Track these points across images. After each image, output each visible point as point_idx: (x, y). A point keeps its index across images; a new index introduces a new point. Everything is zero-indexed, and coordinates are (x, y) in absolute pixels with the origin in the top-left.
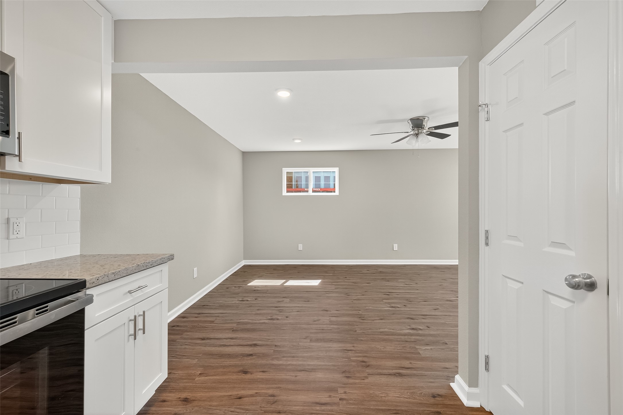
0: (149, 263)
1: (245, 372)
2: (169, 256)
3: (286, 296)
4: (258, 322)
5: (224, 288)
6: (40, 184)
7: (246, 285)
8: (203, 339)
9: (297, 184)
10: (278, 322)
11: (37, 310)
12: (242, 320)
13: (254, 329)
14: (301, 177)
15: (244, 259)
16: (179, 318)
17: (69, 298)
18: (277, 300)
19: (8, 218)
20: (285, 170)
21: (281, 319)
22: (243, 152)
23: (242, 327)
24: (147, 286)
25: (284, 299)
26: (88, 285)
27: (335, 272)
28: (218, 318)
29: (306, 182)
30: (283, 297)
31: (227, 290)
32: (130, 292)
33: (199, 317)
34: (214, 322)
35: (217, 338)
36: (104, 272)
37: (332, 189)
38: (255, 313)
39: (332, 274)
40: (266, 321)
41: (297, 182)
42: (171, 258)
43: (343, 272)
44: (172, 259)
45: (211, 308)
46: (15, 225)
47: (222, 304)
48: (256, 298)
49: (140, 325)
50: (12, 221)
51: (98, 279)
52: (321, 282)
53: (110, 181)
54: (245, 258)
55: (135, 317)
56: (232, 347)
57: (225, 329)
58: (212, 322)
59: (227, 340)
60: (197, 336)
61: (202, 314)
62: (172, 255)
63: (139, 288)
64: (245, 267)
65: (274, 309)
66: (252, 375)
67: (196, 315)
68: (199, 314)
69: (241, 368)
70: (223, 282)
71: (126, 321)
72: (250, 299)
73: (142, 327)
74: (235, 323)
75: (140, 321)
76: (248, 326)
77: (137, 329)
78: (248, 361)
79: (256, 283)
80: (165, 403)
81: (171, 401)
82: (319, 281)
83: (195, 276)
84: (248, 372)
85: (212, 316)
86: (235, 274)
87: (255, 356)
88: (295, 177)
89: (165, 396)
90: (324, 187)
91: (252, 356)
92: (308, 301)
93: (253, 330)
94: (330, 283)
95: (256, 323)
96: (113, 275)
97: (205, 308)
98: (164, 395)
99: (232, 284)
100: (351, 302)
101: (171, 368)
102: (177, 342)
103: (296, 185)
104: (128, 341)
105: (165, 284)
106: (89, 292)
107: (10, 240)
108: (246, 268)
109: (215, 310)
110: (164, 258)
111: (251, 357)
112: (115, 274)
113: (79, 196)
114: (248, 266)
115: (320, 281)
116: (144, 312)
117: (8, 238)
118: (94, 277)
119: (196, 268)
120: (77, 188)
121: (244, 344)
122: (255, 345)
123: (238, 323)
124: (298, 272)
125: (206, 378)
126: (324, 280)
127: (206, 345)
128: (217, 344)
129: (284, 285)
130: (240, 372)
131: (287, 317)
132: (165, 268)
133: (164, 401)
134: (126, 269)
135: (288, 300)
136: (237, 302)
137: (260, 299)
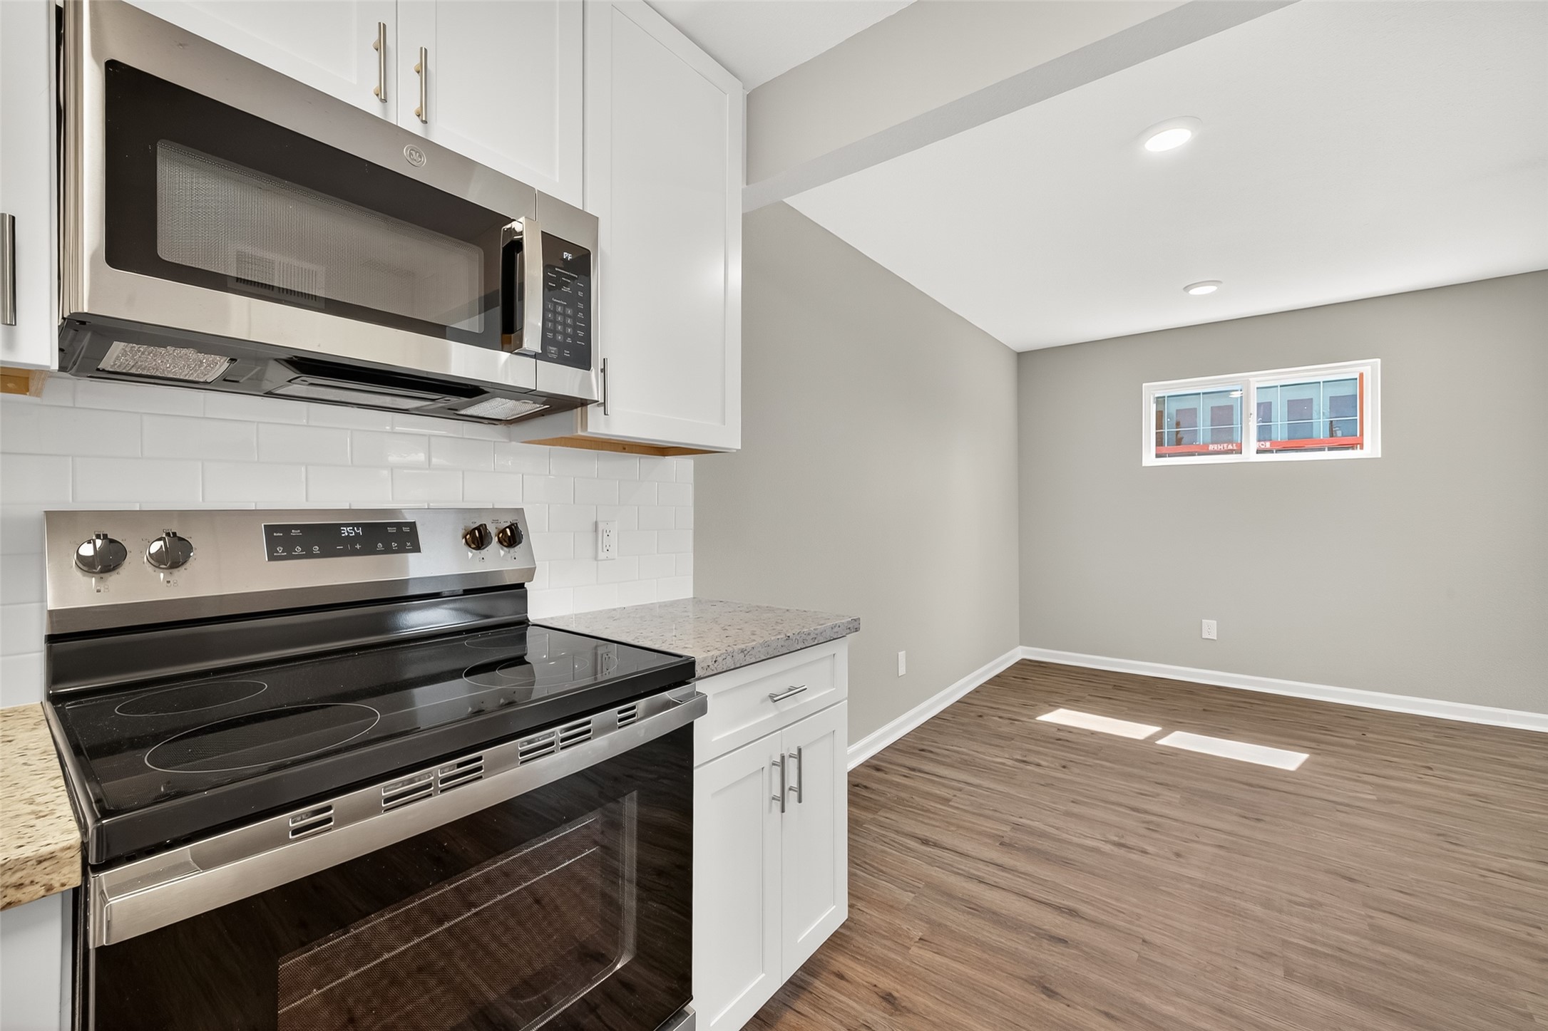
0: (809, 634)
1: (1051, 993)
2: (848, 622)
3: (1170, 783)
4: (1075, 840)
5: (972, 714)
6: (636, 457)
7: (1033, 718)
8: (925, 842)
9: (1177, 432)
10: (1145, 860)
11: (620, 712)
12: (1025, 818)
13: (1064, 858)
14: (1195, 409)
15: (1021, 644)
16: (868, 766)
17: (668, 695)
18: (1137, 786)
19: (596, 522)
20: (1152, 390)
21: (1158, 855)
22: (1019, 354)
23: (1027, 840)
24: (806, 689)
25: (1159, 789)
26: (699, 671)
27: (1369, 735)
28: (958, 794)
29: (1212, 426)
30: (1156, 783)
31: (979, 721)
32: (773, 698)
33: (912, 778)
34: (950, 803)
35: (959, 850)
36: (727, 645)
37: (1321, 441)
38: (1064, 808)
39: (1353, 742)
40: (1107, 848)
41: (1178, 425)
42: (854, 627)
43: (1407, 742)
44: (857, 630)
45: (943, 764)
46: (605, 535)
47: (966, 757)
48: (1064, 763)
49: (792, 781)
50: (601, 526)
51: (715, 661)
52: (1307, 761)
53: (737, 445)
54: (1024, 641)
55: (783, 758)
56: (1004, 893)
57: (980, 833)
58: (946, 801)
59: (988, 866)
60: (908, 829)
61: (920, 771)
62: (855, 620)
63: (790, 690)
64: (1024, 664)
65: (1129, 814)
66: (1068, 1009)
67: (905, 771)
68: (913, 770)
69: (1035, 973)
70: (965, 697)
71: (767, 765)
72: (1047, 761)
73: (795, 785)
74: (1006, 822)
75: (792, 765)
76: (1045, 845)
77: (787, 788)
78: (1053, 958)
79: (1062, 717)
80: (843, 983)
81: (858, 985)
82: (1302, 757)
83: (902, 671)
84: (1057, 994)
85: (944, 785)
86: (998, 681)
87: (1076, 947)
88: (1174, 413)
89: (842, 962)
90: (1286, 436)
91: (1065, 947)
92: (1258, 820)
93: (1065, 863)
94: (1354, 776)
95: (1070, 843)
96: (742, 655)
97: (925, 757)
98: (841, 959)
99: (992, 708)
100: (1476, 877)
101: (855, 894)
102: (866, 828)
103: (1177, 435)
104: (770, 810)
105: (842, 688)
106: (700, 686)
107: (599, 562)
108: (1026, 668)
109: (950, 768)
110: (839, 627)
111: (1060, 948)
112: (746, 652)
113: (692, 481)
114: (1030, 663)
115: (1304, 756)
116: (800, 750)
117: (596, 558)
118: (710, 654)
119: (904, 652)
120: (687, 462)
121: (1037, 898)
122: (1072, 913)
123: (1017, 827)
124: (1204, 710)
125: (938, 958)
126: (1319, 759)
127: (932, 862)
128: (962, 870)
129: (1160, 742)
130: (1033, 985)
131: (1178, 855)
132: (841, 649)
133: (841, 976)
134: (766, 645)
135: (1175, 797)
136: (1010, 762)
137: (1076, 771)
